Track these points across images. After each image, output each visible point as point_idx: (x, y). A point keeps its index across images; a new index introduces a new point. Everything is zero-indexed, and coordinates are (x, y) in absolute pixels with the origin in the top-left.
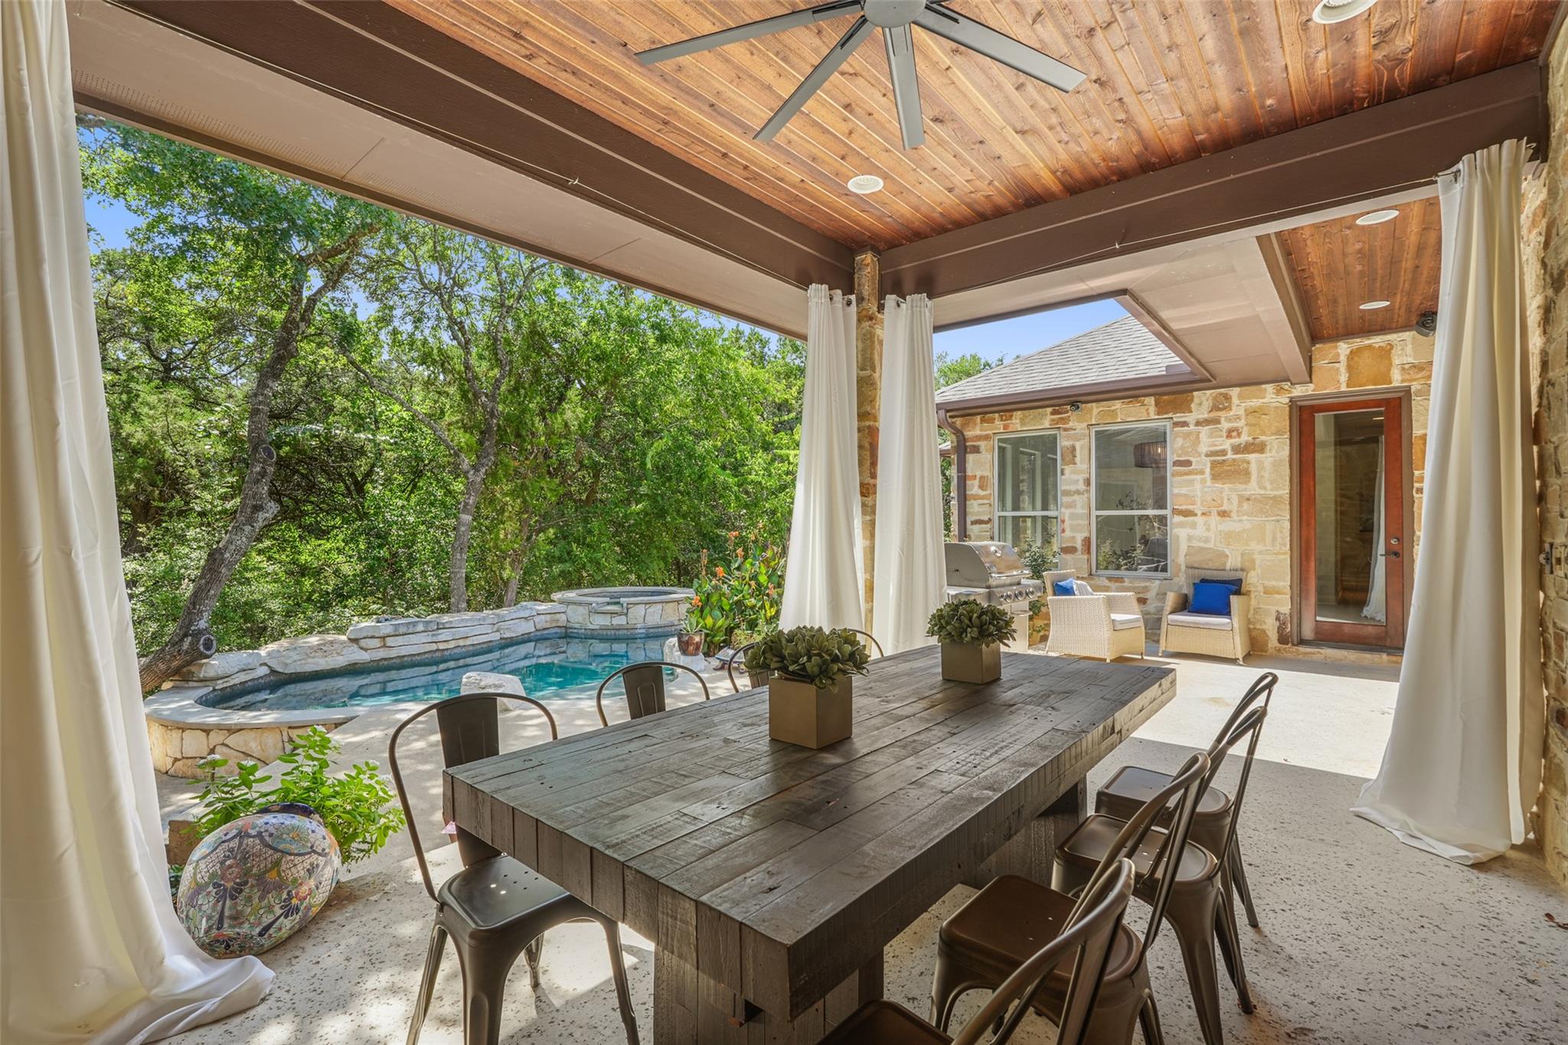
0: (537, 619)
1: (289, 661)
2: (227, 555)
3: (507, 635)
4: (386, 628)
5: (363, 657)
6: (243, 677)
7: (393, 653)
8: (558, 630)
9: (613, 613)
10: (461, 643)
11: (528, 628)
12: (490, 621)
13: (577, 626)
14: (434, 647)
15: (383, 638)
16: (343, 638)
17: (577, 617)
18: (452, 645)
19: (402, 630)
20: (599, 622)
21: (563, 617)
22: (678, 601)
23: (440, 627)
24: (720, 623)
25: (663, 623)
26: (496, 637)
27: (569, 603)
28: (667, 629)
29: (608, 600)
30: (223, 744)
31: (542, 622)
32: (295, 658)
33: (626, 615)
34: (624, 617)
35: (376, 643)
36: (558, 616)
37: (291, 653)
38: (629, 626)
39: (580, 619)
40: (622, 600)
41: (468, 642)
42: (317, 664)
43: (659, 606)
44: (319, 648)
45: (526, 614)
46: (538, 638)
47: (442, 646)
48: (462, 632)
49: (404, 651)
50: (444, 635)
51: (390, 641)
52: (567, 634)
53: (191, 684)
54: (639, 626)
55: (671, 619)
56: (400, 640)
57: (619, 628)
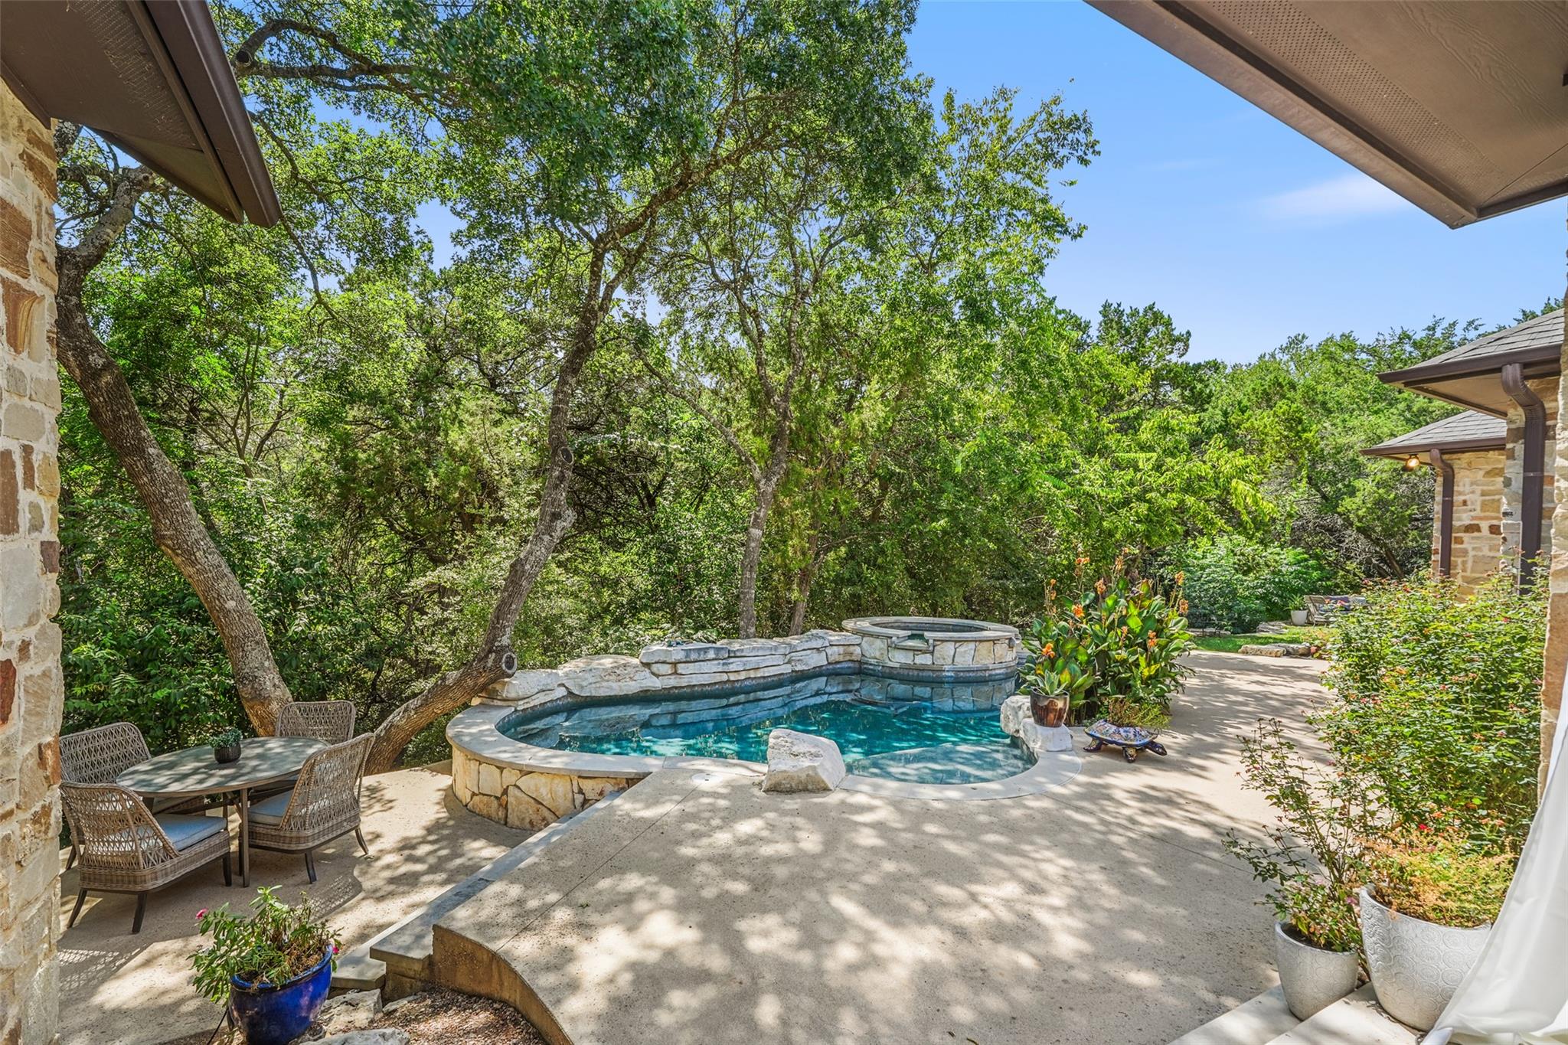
0: (829, 651)
1: (584, 684)
2: (528, 567)
3: (799, 668)
4: (677, 653)
5: (656, 684)
6: (542, 698)
7: (684, 682)
8: (850, 665)
9: (916, 651)
10: (752, 674)
11: (818, 660)
12: (782, 651)
13: (873, 661)
14: (725, 677)
15: (675, 664)
16: (635, 661)
17: (873, 651)
18: (743, 676)
19: (694, 656)
20: (899, 659)
21: (858, 650)
22: (994, 641)
23: (732, 655)
24: (1080, 680)
25: (975, 666)
26: (787, 669)
27: (864, 634)
28: (980, 674)
29: (909, 633)
30: (515, 786)
31: (835, 653)
32: (591, 680)
33: (932, 653)
34: (929, 656)
35: (666, 669)
36: (852, 649)
37: (587, 675)
38: (935, 667)
39: (878, 654)
40: (927, 634)
41: (759, 674)
42: (610, 688)
43: (972, 645)
44: (612, 672)
45: (818, 644)
46: (830, 672)
47: (733, 677)
48: (753, 662)
49: (696, 680)
50: (735, 665)
51: (681, 668)
52: (861, 670)
53: (496, 703)
54: (946, 668)
55: (986, 662)
56: (692, 668)
57: (922, 668)
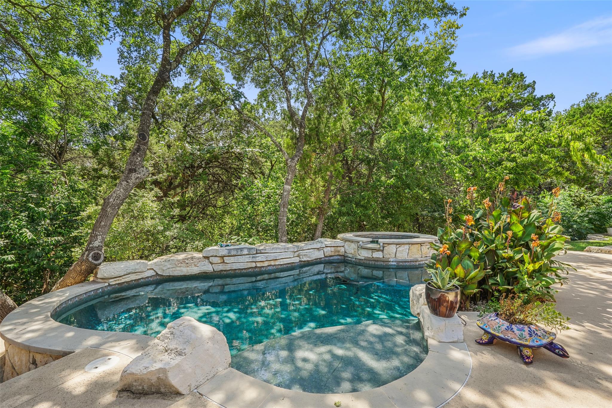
0: (325, 250)
1: (165, 268)
2: (111, 200)
3: (305, 259)
4: (223, 251)
5: (208, 268)
6: (133, 277)
7: (228, 267)
8: (339, 257)
9: (373, 250)
10: (273, 263)
11: (319, 255)
12: (292, 250)
13: (350, 256)
14: (254, 265)
15: (222, 257)
16: (200, 255)
17: (350, 250)
18: (266, 264)
19: (233, 253)
20: (364, 254)
21: (342, 249)
22: (421, 244)
23: (258, 252)
24: (473, 274)
25: (409, 259)
26: (297, 260)
27: (346, 240)
28: (412, 263)
29: (371, 240)
30: (7, 351)
31: (329, 251)
32: (169, 266)
33: (383, 251)
34: (380, 253)
35: (218, 260)
36: (339, 249)
37: (166, 264)
38: (384, 259)
39: (353, 252)
40: (380, 240)
41: (277, 263)
42: (181, 271)
43: (407, 247)
44: (184, 261)
45: (318, 245)
46: (327, 262)
47: (259, 265)
48: (272, 256)
49: (235, 266)
50: (261, 257)
51: (226, 259)
52: (344, 261)
53: (99, 280)
54: (391, 260)
55: (417, 256)
56: (232, 259)
57: (377, 260)
